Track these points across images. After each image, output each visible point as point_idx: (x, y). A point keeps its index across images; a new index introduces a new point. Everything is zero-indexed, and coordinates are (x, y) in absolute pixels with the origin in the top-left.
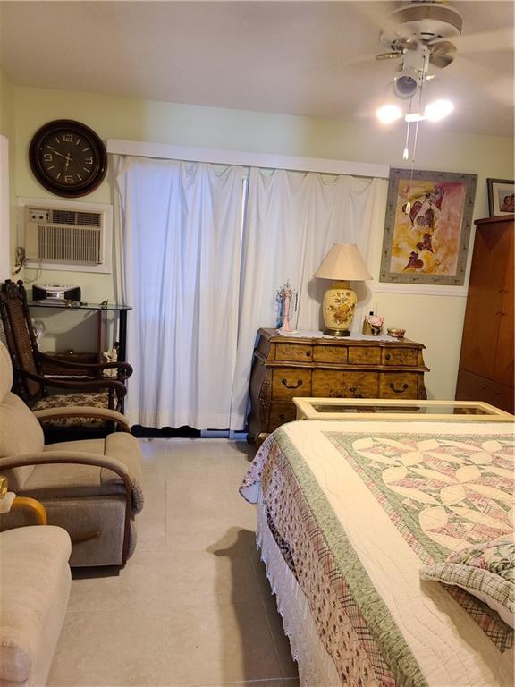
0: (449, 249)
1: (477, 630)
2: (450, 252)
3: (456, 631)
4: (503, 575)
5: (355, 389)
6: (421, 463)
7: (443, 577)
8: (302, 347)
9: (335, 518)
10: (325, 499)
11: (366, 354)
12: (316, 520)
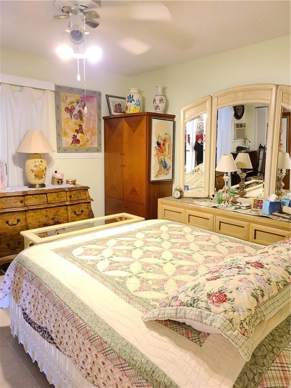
0: (92, 132)
1: (184, 339)
2: (93, 134)
3: (174, 344)
4: (195, 306)
5: (54, 218)
6: (113, 254)
7: (159, 317)
8: (16, 198)
9: (82, 303)
10: (71, 293)
11: (58, 197)
12: (70, 308)
